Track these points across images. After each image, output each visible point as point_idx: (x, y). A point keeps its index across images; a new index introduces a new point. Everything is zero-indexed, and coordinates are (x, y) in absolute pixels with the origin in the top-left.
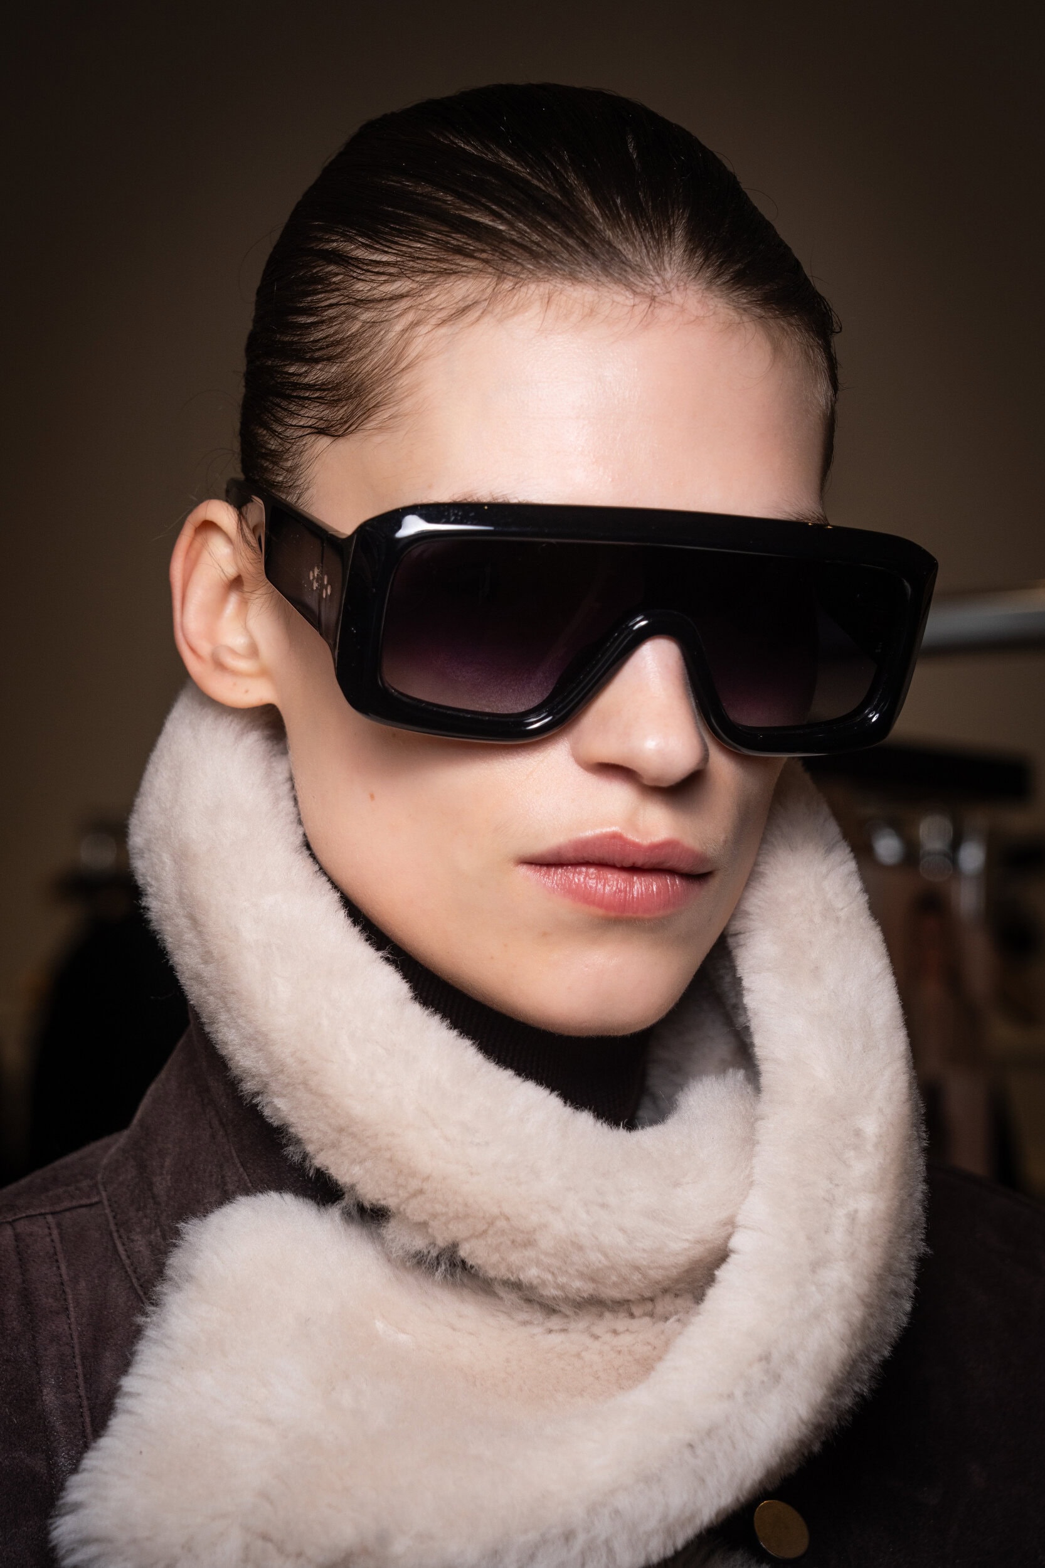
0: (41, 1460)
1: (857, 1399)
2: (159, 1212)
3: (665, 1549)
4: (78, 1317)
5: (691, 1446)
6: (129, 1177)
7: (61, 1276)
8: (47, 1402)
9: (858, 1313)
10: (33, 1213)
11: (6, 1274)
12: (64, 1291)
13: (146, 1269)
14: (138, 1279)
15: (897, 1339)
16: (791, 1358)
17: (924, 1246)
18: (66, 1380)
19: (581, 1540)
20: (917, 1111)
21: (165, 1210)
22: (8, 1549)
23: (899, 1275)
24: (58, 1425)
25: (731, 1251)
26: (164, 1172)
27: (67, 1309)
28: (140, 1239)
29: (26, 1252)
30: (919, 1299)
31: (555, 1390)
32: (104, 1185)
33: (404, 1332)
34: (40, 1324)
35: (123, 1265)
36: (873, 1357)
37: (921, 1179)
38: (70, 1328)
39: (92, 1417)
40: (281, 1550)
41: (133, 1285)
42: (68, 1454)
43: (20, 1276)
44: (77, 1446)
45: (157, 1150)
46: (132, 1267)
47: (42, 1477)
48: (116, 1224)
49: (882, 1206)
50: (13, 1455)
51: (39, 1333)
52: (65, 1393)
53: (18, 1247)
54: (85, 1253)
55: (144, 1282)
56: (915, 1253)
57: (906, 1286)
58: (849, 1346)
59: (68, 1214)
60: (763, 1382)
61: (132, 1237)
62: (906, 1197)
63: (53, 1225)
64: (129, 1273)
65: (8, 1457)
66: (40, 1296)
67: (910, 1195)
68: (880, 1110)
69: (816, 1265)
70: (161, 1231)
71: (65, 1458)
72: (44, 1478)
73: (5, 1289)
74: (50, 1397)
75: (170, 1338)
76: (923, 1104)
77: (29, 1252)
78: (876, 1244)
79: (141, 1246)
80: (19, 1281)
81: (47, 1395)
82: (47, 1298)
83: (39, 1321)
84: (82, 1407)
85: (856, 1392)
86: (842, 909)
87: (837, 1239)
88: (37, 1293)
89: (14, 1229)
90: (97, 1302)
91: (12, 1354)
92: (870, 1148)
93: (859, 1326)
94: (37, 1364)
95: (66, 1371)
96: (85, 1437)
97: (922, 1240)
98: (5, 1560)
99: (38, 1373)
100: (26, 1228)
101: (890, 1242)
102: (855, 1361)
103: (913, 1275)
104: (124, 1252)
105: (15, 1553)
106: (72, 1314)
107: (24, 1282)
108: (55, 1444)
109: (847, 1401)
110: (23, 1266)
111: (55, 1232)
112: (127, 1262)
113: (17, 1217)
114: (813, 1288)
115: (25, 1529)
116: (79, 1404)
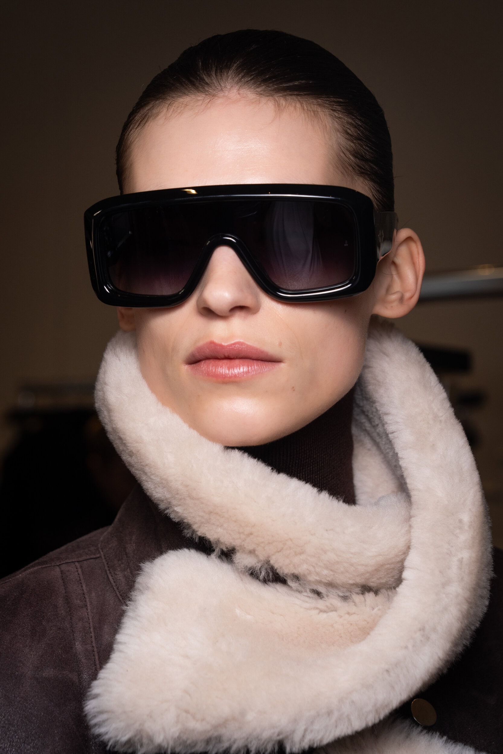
0: (76, 675)
1: (464, 648)
2: (129, 561)
3: (375, 719)
4: (91, 609)
5: (387, 671)
6: (114, 545)
7: (83, 590)
8: (78, 649)
9: (465, 607)
10: (69, 561)
11: (58, 589)
12: (85, 597)
13: (123, 588)
14: (119, 592)
15: (482, 619)
16: (434, 630)
17: (493, 574)
18: (86, 639)
19: (336, 714)
20: (486, 509)
21: (132, 560)
22: (62, 717)
23: (483, 588)
24: (83, 660)
25: (403, 579)
26: (132, 542)
27: (86, 606)
28: (120, 574)
29: (66, 579)
30: (492, 599)
31: (321, 643)
32: (102, 549)
33: (249, 614)
34: (74, 612)
35: (112, 585)
36: (472, 627)
37: (490, 542)
38: (88, 614)
39: (98, 656)
40: (194, 717)
41: (117, 595)
42: (88, 673)
43: (64, 590)
44: (92, 669)
45: (128, 532)
46: (116, 587)
47: (76, 683)
48: (108, 567)
49: (474, 555)
50: (63, 673)
51: (73, 616)
52: (86, 645)
53: (62, 576)
54: (94, 580)
55: (122, 593)
56: (489, 577)
57: (486, 593)
58: (461, 623)
59: (85, 562)
60: (421, 641)
61: (116, 573)
62: (484, 551)
63: (78, 567)
64: (115, 589)
65: (61, 673)
66: (74, 599)
67: (486, 550)
68: (470, 510)
69: (444, 585)
70: (130, 570)
71: (86, 675)
72: (77, 684)
73: (57, 595)
74: (78, 646)
75: (139, 616)
76: (488, 506)
77: (68, 579)
78: (472, 574)
79: (120, 577)
80: (64, 592)
81: (77, 645)
82: (77, 600)
83: (73, 611)
84: (94, 652)
85: (464, 645)
86: (442, 416)
87: (454, 571)
88: (72, 598)
89: (60, 568)
90: (100, 603)
91: (62, 626)
92: (466, 527)
93: (466, 613)
94: (73, 631)
95: (86, 634)
96: (95, 665)
97: (492, 571)
98: (60, 721)
99: (73, 635)
100: (66, 568)
101: (478, 572)
102: (464, 630)
103: (489, 588)
104: (112, 580)
105: (65, 719)
106: (89, 608)
107: (66, 593)
108: (82, 668)
109: (460, 649)
110: (65, 586)
111: (80, 570)
112: (114, 584)
113: (61, 563)
114: (444, 596)
115: (69, 707)
116: (92, 650)
